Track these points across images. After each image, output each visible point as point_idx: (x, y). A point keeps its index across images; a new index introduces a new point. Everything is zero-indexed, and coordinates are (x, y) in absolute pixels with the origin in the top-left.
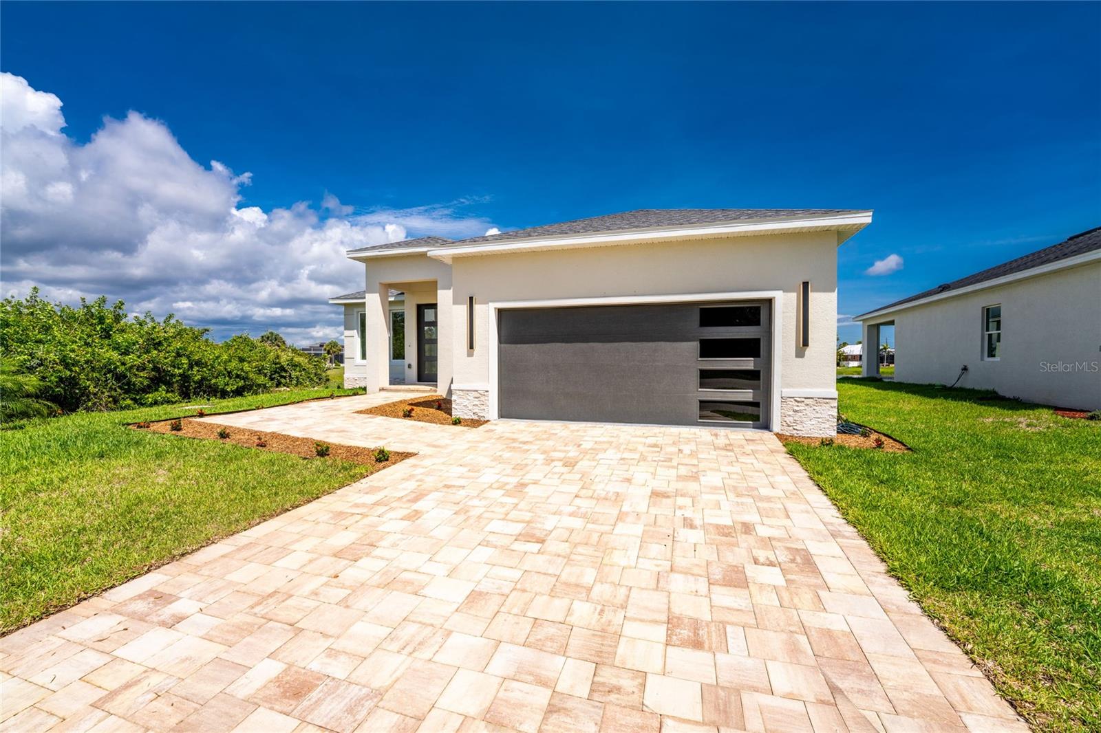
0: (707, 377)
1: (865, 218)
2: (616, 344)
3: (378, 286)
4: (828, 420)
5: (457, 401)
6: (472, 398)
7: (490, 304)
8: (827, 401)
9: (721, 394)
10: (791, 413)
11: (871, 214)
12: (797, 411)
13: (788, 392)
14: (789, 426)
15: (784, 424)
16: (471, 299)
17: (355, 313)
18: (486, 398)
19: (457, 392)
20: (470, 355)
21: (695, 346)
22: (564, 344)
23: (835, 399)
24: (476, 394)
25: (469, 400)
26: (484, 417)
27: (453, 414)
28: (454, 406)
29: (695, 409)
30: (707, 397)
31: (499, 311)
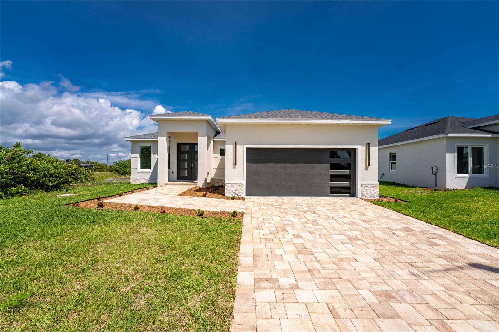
0: (333, 178)
1: (389, 122)
2: (298, 164)
3: (166, 134)
4: (376, 193)
5: (228, 189)
6: (235, 187)
7: (244, 145)
8: (376, 186)
9: (338, 184)
10: (364, 190)
11: (391, 121)
12: (366, 190)
13: (363, 183)
14: (363, 195)
15: (362, 195)
16: (236, 143)
17: (138, 146)
18: (242, 187)
19: (228, 185)
20: (234, 168)
21: (328, 165)
22: (275, 164)
23: (378, 185)
24: (237, 186)
25: (233, 188)
26: (241, 196)
27: (225, 195)
28: (226, 191)
29: (328, 190)
30: (333, 185)
31: (247, 149)
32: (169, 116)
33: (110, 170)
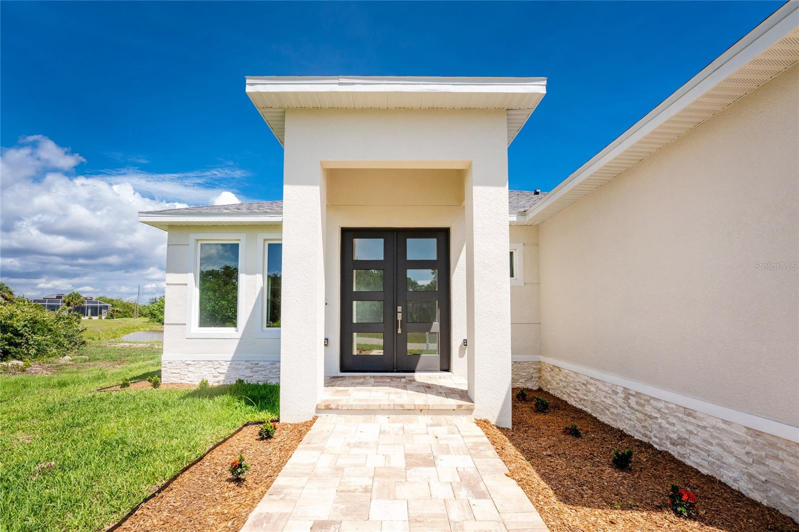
17: (192, 244)
33: (142, 315)
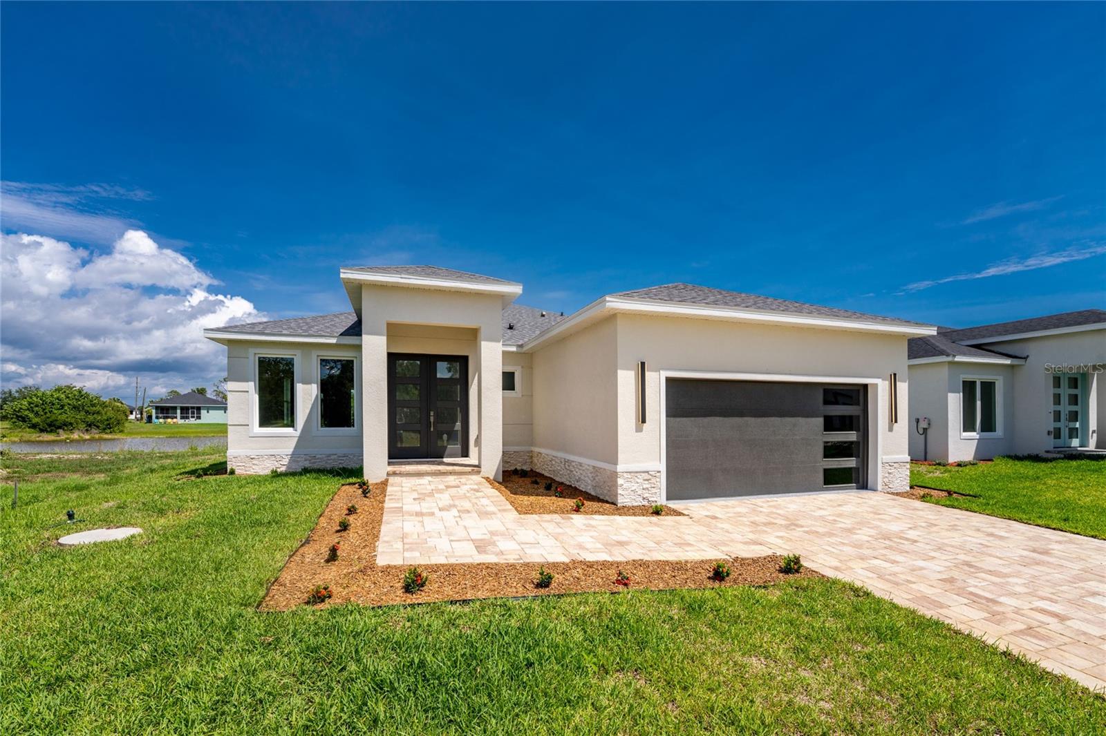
0: (829, 449)
2: (766, 419)
3: (385, 327)
4: (905, 479)
5: (624, 487)
6: (642, 481)
7: (661, 372)
8: (905, 464)
9: (837, 463)
10: (887, 475)
11: (936, 328)
12: (890, 473)
13: (887, 458)
14: (887, 486)
15: (884, 484)
16: (643, 365)
18: (658, 480)
19: (625, 474)
20: (639, 430)
21: (821, 420)
22: (721, 419)
23: (907, 462)
24: (646, 476)
25: (637, 483)
26: (656, 502)
27: (619, 501)
28: (620, 491)
29: (820, 477)
30: (831, 465)
31: (669, 380)
32: (403, 276)
